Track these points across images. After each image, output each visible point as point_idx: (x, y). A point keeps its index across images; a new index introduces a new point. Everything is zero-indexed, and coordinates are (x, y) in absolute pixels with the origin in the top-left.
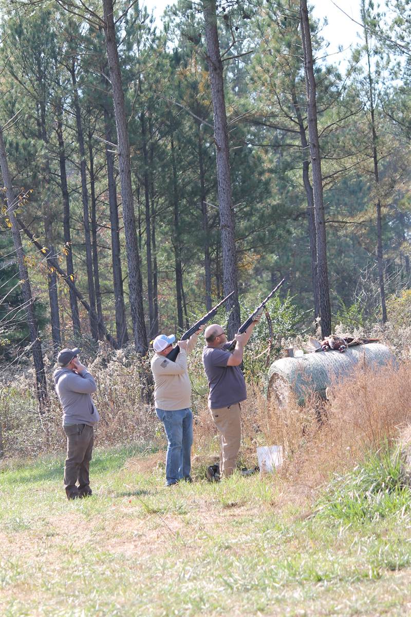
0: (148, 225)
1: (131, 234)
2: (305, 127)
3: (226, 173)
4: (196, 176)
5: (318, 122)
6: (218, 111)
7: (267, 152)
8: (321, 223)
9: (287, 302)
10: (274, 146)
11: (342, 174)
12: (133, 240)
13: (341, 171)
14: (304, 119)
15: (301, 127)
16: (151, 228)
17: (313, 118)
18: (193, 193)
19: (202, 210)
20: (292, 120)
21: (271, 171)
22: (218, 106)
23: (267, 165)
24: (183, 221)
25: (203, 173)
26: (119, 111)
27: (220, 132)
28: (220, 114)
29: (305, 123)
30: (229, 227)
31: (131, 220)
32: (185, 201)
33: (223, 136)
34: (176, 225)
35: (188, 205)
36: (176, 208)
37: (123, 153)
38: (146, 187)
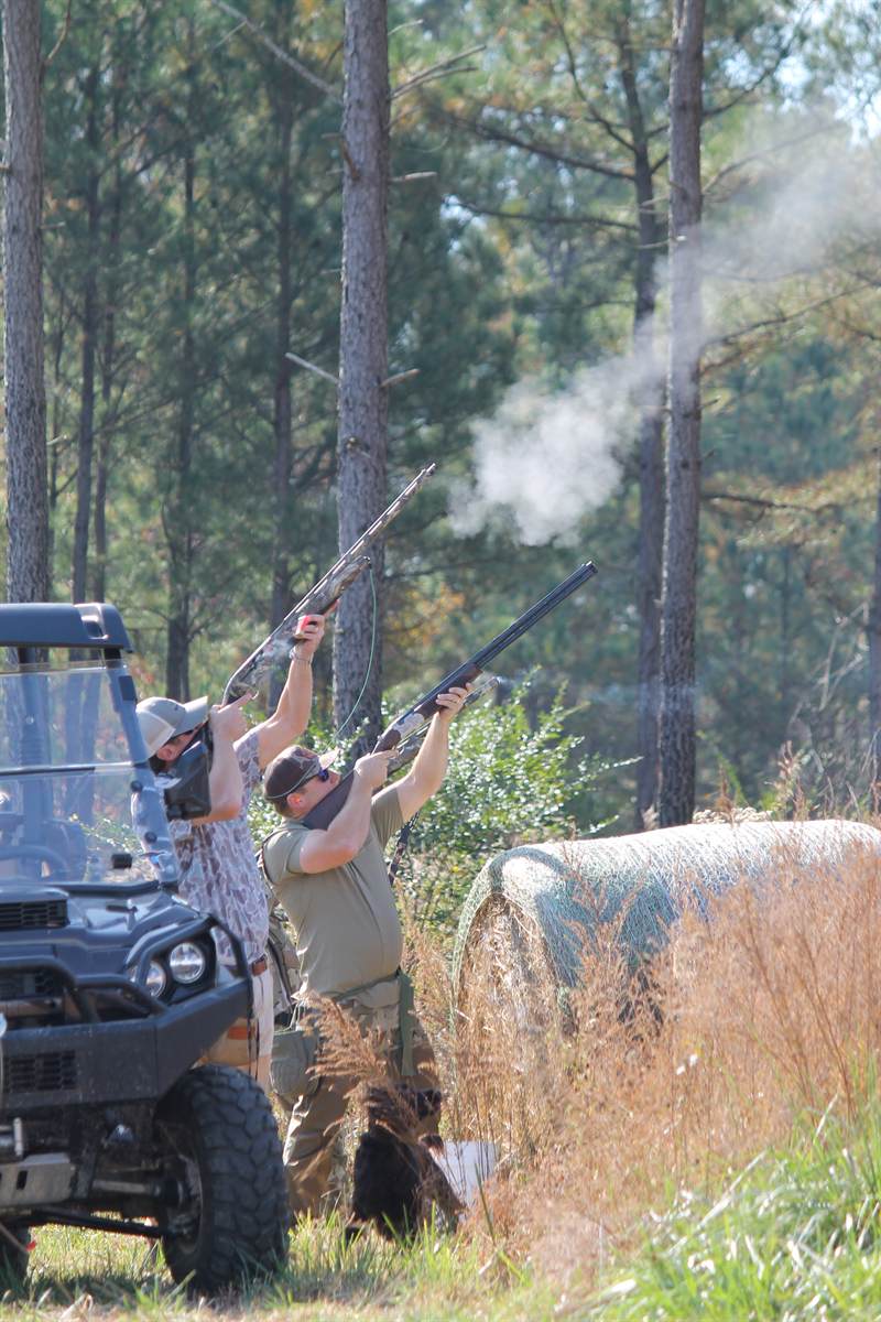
0: (86, 461)
1: (28, 453)
2: (652, 161)
3: (373, 263)
4: (265, 304)
5: (702, 148)
6: (363, 41)
7: (514, 237)
8: (685, 465)
9: (549, 726)
10: (540, 221)
11: (770, 334)
12: (33, 472)
13: (765, 324)
14: (652, 134)
15: (641, 158)
16: (94, 472)
17: (688, 98)
18: (253, 364)
19: (276, 424)
20: (610, 133)
21: (525, 305)
22: (363, 23)
23: (513, 284)
24: (209, 460)
25: (289, 294)
26: (16, 16)
27: (365, 115)
28: (367, 54)
29: (656, 151)
30: (367, 448)
31: (32, 403)
32: (216, 393)
33: (372, 131)
34: (183, 469)
35: (227, 405)
36: (187, 411)
37: (20, 166)
38: (89, 326)
